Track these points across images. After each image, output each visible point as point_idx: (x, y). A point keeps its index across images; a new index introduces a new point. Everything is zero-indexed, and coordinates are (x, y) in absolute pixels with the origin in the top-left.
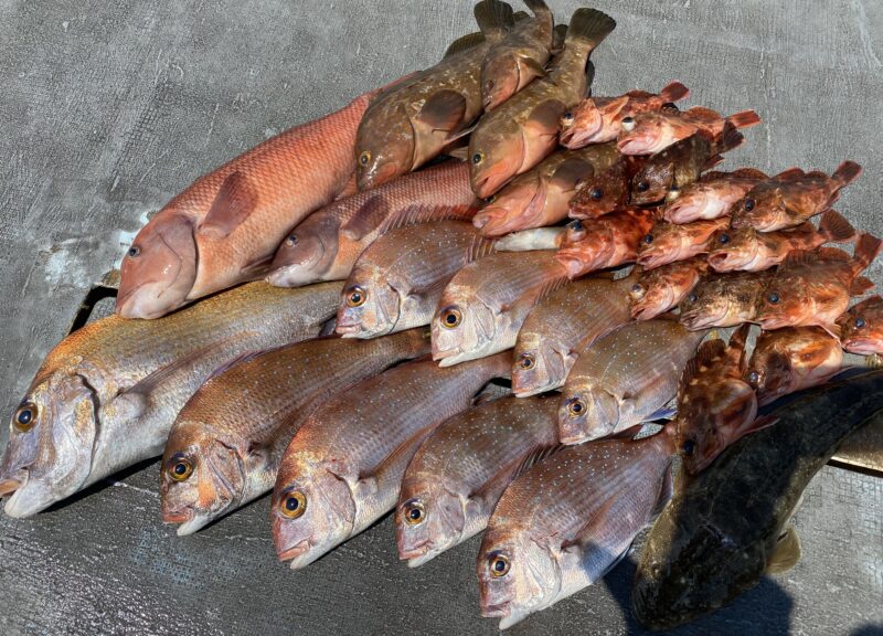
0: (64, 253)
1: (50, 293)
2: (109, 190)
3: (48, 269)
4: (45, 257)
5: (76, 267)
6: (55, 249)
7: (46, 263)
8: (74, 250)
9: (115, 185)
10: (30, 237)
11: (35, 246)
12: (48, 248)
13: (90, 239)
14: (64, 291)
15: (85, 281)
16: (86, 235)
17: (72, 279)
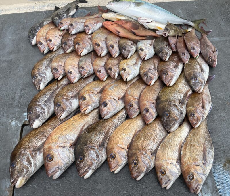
1: (14, 129)
2: (19, 107)
4: (10, 123)
5: (17, 123)
6: (12, 121)
7: (11, 124)
8: (16, 120)
9: (20, 105)
10: (6, 120)
11: (7, 122)
12: (10, 121)
14: (16, 128)
15: (20, 125)
16: (17, 116)
17: (17, 125)
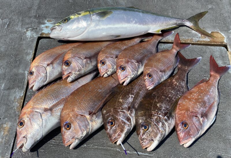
0: (29, 31)
1: (29, 39)
2: (36, 17)
3: (27, 35)
5: (33, 33)
6: (27, 31)
7: (26, 33)
8: (32, 30)
9: (37, 16)
10: (20, 29)
11: (22, 31)
12: (25, 31)
13: (35, 27)
14: (32, 38)
15: (36, 36)
16: (33, 27)
17: (33, 36)
